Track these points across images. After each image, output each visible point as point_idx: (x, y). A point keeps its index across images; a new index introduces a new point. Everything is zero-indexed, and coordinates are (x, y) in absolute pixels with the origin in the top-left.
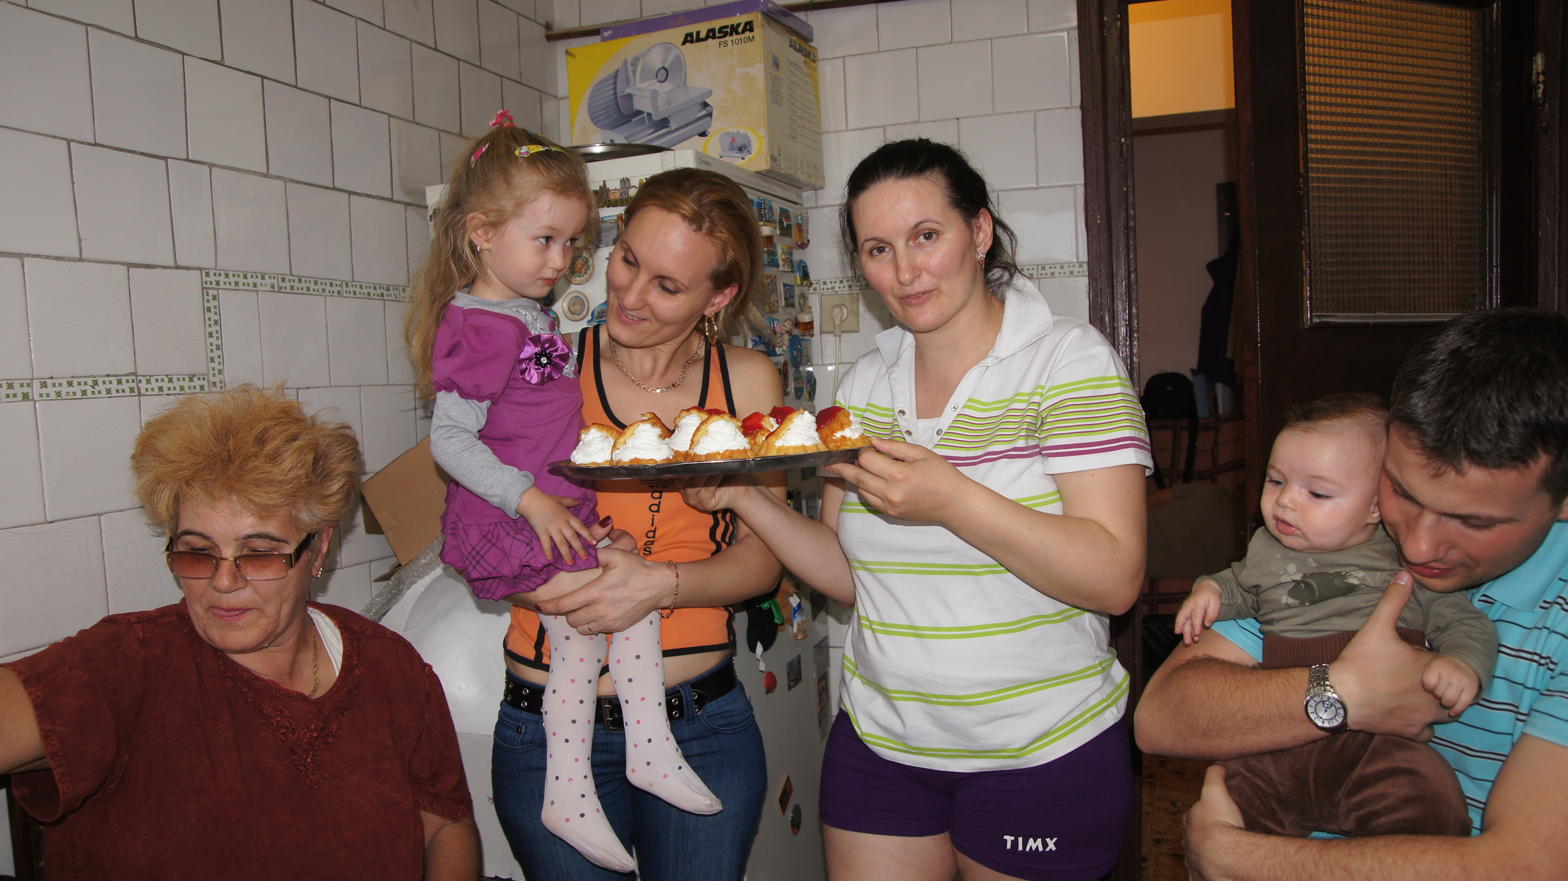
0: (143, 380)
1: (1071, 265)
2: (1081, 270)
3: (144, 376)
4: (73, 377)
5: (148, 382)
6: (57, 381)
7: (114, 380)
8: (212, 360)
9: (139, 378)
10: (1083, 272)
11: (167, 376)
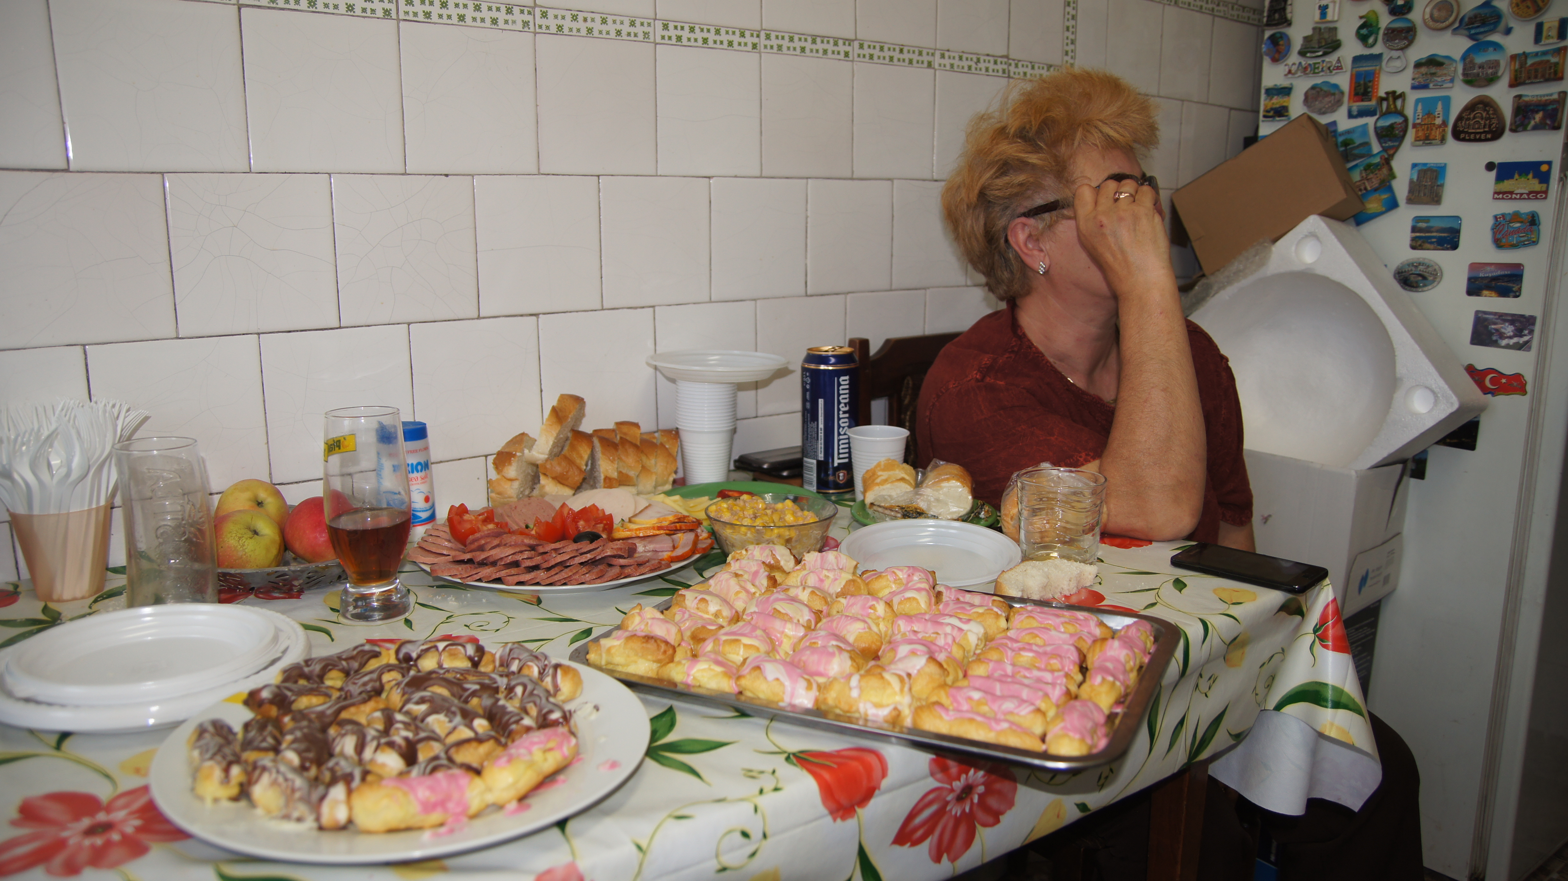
0: (1013, 63)
3: (1014, 60)
4: (963, 52)
5: (1016, 66)
6: (952, 54)
7: (992, 59)
8: (1067, 53)
9: (1010, 61)
11: (1031, 62)
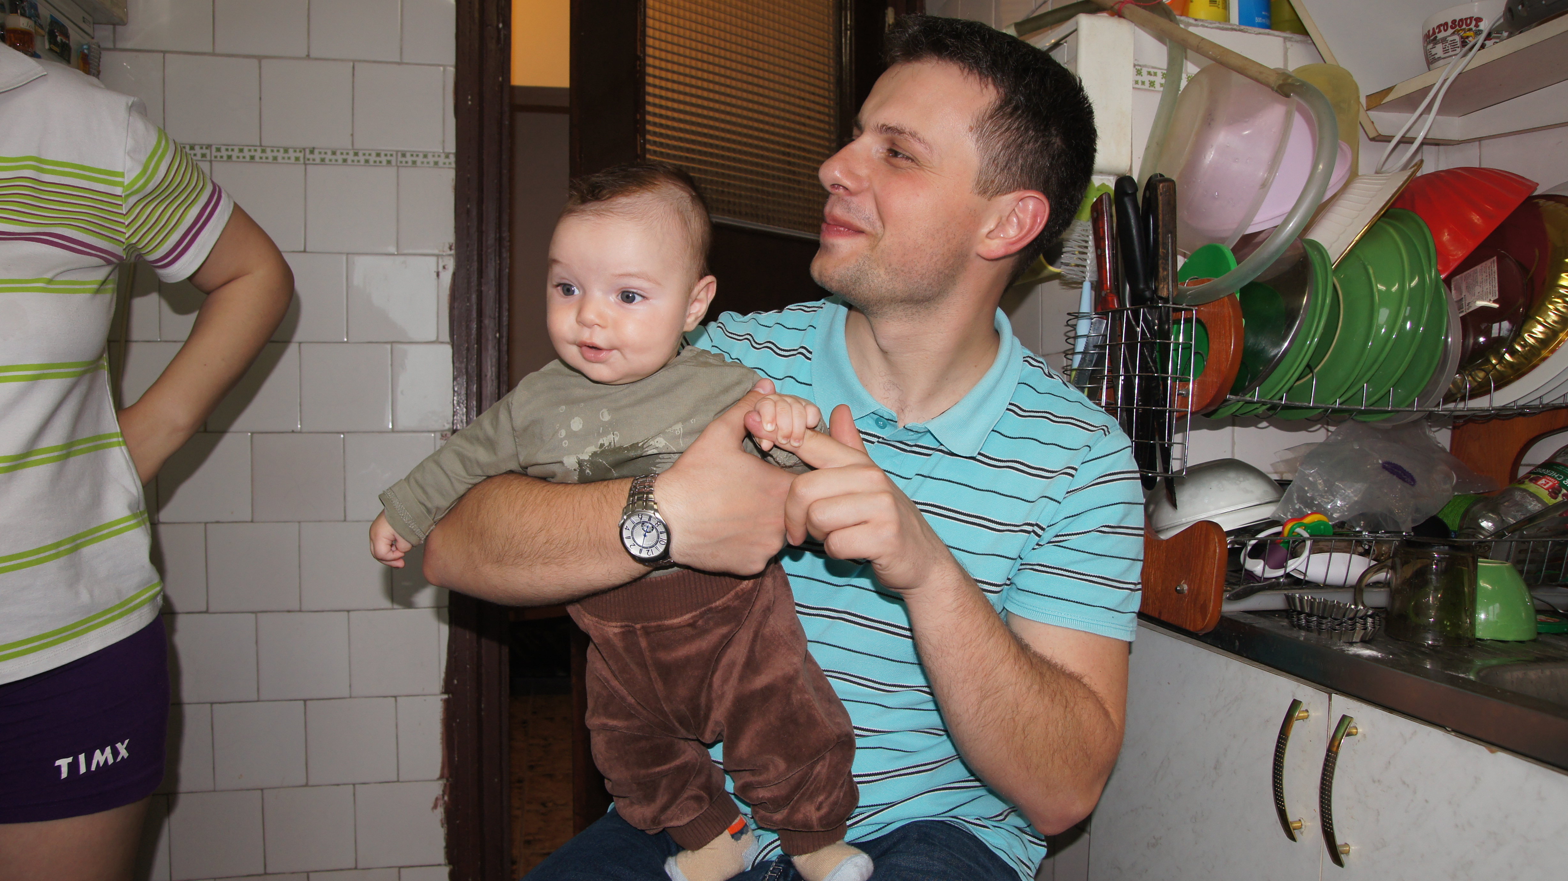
1: (436, 155)
2: (447, 161)
10: (450, 163)
